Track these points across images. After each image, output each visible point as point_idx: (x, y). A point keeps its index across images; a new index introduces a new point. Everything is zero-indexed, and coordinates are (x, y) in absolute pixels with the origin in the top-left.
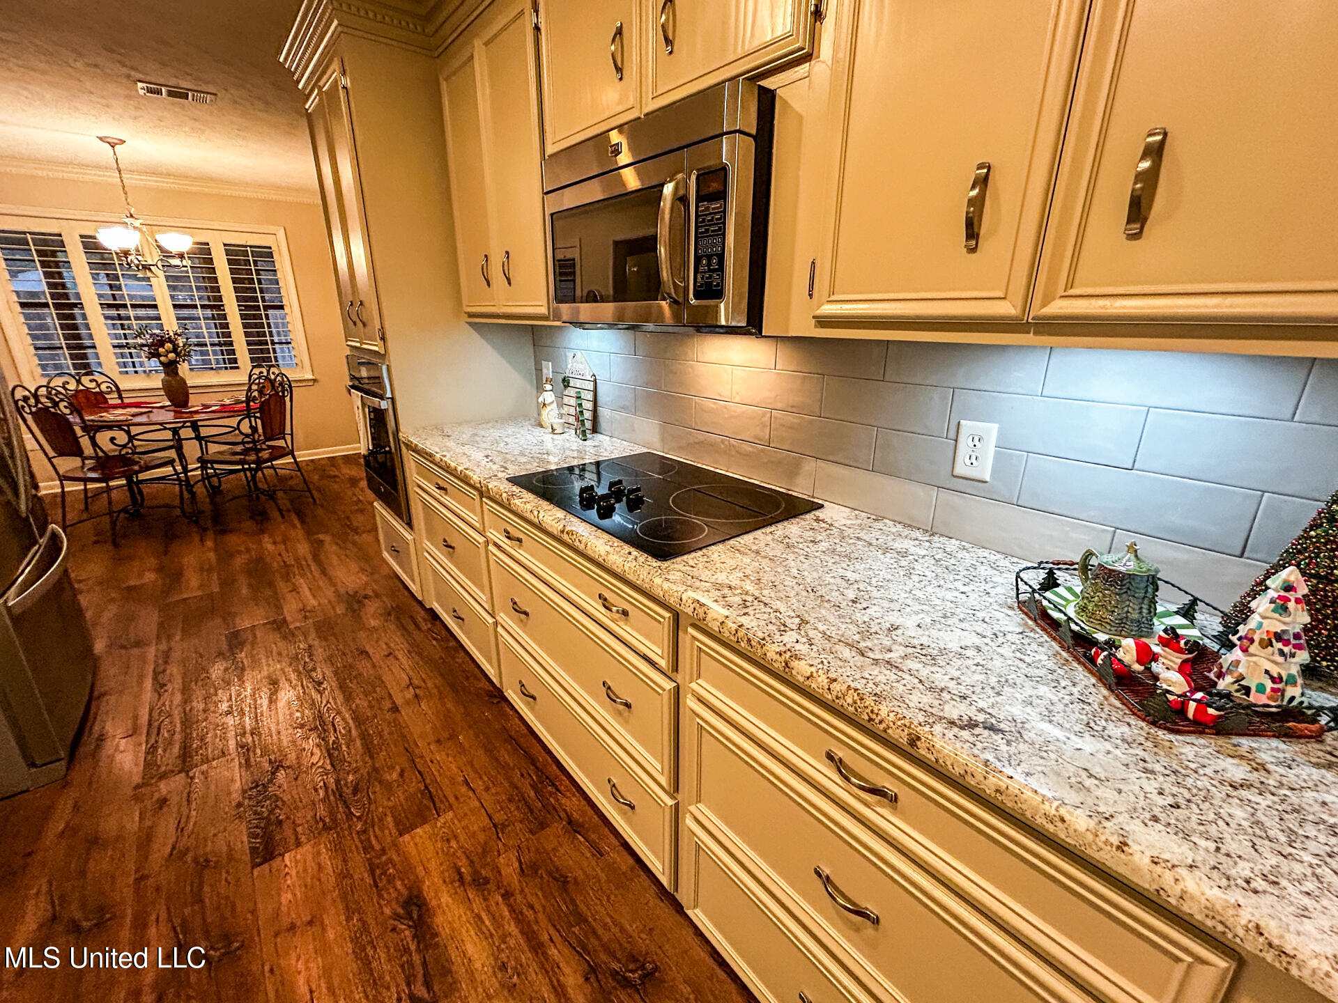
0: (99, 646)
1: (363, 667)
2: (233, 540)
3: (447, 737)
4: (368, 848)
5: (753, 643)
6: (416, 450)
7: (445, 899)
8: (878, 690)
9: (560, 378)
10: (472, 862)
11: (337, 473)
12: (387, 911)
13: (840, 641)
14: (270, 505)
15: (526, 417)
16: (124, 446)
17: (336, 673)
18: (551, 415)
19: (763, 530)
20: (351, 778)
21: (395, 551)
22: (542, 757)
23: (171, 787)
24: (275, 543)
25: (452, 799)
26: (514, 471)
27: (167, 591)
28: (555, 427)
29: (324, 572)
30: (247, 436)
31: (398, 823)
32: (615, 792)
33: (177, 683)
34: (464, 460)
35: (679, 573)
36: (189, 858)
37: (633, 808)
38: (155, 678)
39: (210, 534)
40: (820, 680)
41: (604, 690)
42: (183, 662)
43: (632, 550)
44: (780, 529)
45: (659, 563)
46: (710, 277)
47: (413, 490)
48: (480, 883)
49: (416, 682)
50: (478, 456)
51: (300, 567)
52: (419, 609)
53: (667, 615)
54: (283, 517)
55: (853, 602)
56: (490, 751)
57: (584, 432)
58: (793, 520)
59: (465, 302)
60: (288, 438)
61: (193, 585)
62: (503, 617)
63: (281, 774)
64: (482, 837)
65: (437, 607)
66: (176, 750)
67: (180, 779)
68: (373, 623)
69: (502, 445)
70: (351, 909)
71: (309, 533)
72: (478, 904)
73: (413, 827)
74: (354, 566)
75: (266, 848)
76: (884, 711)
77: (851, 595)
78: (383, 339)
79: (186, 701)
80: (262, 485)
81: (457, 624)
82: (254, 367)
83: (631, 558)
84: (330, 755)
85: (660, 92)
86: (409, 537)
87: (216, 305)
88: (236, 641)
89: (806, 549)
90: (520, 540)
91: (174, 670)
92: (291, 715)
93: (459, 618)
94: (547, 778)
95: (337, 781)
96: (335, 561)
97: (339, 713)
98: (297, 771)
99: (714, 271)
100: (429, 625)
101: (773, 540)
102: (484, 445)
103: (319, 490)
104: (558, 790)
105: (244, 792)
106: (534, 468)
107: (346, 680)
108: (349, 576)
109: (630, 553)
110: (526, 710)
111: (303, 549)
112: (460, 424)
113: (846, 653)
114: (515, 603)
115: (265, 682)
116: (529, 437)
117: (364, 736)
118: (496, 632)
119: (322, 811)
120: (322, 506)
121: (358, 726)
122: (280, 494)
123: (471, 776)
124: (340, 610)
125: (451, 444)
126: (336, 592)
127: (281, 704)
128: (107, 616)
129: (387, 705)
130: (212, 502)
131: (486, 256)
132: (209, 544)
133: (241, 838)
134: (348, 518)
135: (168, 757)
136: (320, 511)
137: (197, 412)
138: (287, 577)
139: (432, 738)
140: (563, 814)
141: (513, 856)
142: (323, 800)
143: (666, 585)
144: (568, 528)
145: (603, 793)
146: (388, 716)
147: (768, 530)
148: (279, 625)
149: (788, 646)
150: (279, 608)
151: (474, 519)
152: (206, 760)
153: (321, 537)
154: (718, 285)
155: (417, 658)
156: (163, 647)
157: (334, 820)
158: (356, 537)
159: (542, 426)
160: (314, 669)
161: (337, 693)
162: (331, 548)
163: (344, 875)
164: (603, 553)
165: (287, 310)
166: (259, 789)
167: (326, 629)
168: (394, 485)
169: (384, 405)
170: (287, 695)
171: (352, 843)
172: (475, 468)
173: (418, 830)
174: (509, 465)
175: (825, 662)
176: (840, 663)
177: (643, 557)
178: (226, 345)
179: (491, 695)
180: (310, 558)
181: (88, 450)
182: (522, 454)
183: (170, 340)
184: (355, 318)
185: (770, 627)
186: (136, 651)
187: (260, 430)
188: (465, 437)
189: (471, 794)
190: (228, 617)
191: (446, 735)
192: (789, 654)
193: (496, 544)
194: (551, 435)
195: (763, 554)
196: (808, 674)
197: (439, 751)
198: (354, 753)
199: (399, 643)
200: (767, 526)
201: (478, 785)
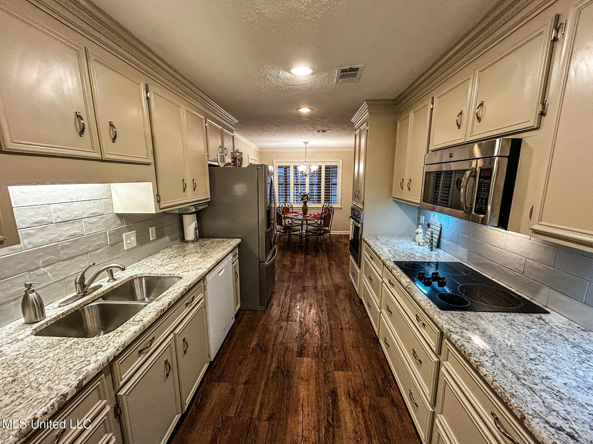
0: (276, 279)
1: (335, 310)
2: (309, 257)
3: (356, 347)
4: (325, 369)
5: (466, 354)
6: (366, 242)
7: (343, 399)
8: (515, 393)
9: (427, 223)
10: (354, 392)
11: (341, 241)
12: (326, 391)
13: (510, 370)
14: (320, 248)
15: (410, 236)
16: (290, 224)
17: (327, 309)
18: (420, 238)
19: (501, 313)
20: (325, 345)
21: (353, 275)
22: (388, 371)
23: (284, 324)
24: (319, 261)
25: (353, 369)
26: (398, 259)
27: (291, 269)
28: (420, 243)
29: (331, 274)
30: (319, 225)
31: (335, 366)
32: (411, 396)
33: (289, 295)
34: (381, 250)
35: (446, 317)
36: (284, 345)
37: (417, 406)
38: (285, 293)
39: (303, 254)
40: (489, 378)
41: (413, 352)
42: (292, 290)
43: (431, 302)
44: (510, 316)
45: (440, 310)
46: (482, 206)
47: (363, 255)
48: (355, 401)
49: (351, 323)
50: (386, 250)
51: (324, 271)
52: (357, 298)
53: (438, 331)
54: (323, 252)
55: (531, 359)
56: (369, 359)
57: (432, 248)
58: (523, 314)
59: (393, 193)
60: (329, 227)
61: (297, 268)
62: (383, 311)
63: (308, 334)
64: (359, 386)
65: (362, 298)
66: (286, 314)
67: (285, 323)
68: (342, 297)
69: (396, 247)
70: (317, 384)
71: (329, 260)
72: (353, 407)
73: (338, 370)
74: (340, 276)
75: (300, 353)
76: (513, 401)
77: (532, 356)
78: (363, 204)
79: (291, 302)
80: (319, 240)
81: (368, 308)
82: (325, 203)
83: (429, 305)
84: (321, 335)
85: (473, 135)
86: (359, 271)
87: (319, 184)
88: (304, 289)
89: (521, 329)
90: (393, 285)
91: (289, 292)
92: (313, 317)
93: (369, 306)
94: (388, 379)
95: (321, 344)
96: (334, 271)
97: (326, 323)
98: (312, 335)
99: (483, 204)
100: (359, 305)
101: (504, 319)
102: (390, 246)
103: (335, 246)
104: (391, 386)
105: (299, 334)
106: (405, 259)
107: (330, 313)
108: (338, 279)
109: (429, 303)
110: (385, 349)
111: (326, 265)
112: (383, 235)
113: (510, 375)
114: (388, 307)
115: (309, 304)
116: (408, 245)
117: (331, 334)
118: (380, 316)
119: (315, 351)
120: (334, 251)
121: (330, 330)
122: (323, 245)
123: (361, 364)
124: (333, 289)
125: (378, 243)
126: (333, 282)
127: (312, 313)
128: (278, 271)
129: (340, 327)
130: (306, 244)
131: (403, 179)
132: (303, 257)
133: (295, 346)
134: (341, 258)
135: (284, 316)
136: (334, 253)
137: (308, 217)
138: (320, 273)
139: (351, 344)
140: (390, 396)
141: (368, 399)
142: (317, 347)
143: (438, 320)
144: (409, 286)
145: (407, 395)
146: (339, 330)
147: (504, 314)
148: (315, 288)
149: (481, 361)
150: (316, 282)
151: (380, 272)
152: (292, 321)
153: (332, 262)
154: (484, 210)
155: (352, 315)
156: (288, 284)
157: (318, 355)
158: (343, 266)
159: (415, 241)
160: (322, 306)
161: (327, 316)
162: (334, 268)
163: (317, 373)
164: (419, 299)
165: (337, 185)
166: (302, 335)
167: (327, 294)
168: (357, 251)
169: (359, 225)
170: (313, 311)
171: (321, 364)
172: (383, 255)
173: (340, 372)
174: (396, 256)
175: (495, 373)
176: (503, 376)
177: (434, 306)
178: (319, 196)
179: (374, 338)
180: (327, 269)
181: (283, 224)
182: (403, 252)
183: (307, 195)
184: (356, 196)
185: (477, 351)
186: (283, 283)
187: (323, 223)
188: (383, 241)
189: (359, 370)
190: (303, 281)
191: (356, 346)
192: (479, 363)
193: (385, 283)
194: (418, 246)
195: (493, 323)
196: (485, 374)
197: (352, 350)
198: (327, 337)
199: (348, 308)
200: (504, 312)
201: (362, 368)
